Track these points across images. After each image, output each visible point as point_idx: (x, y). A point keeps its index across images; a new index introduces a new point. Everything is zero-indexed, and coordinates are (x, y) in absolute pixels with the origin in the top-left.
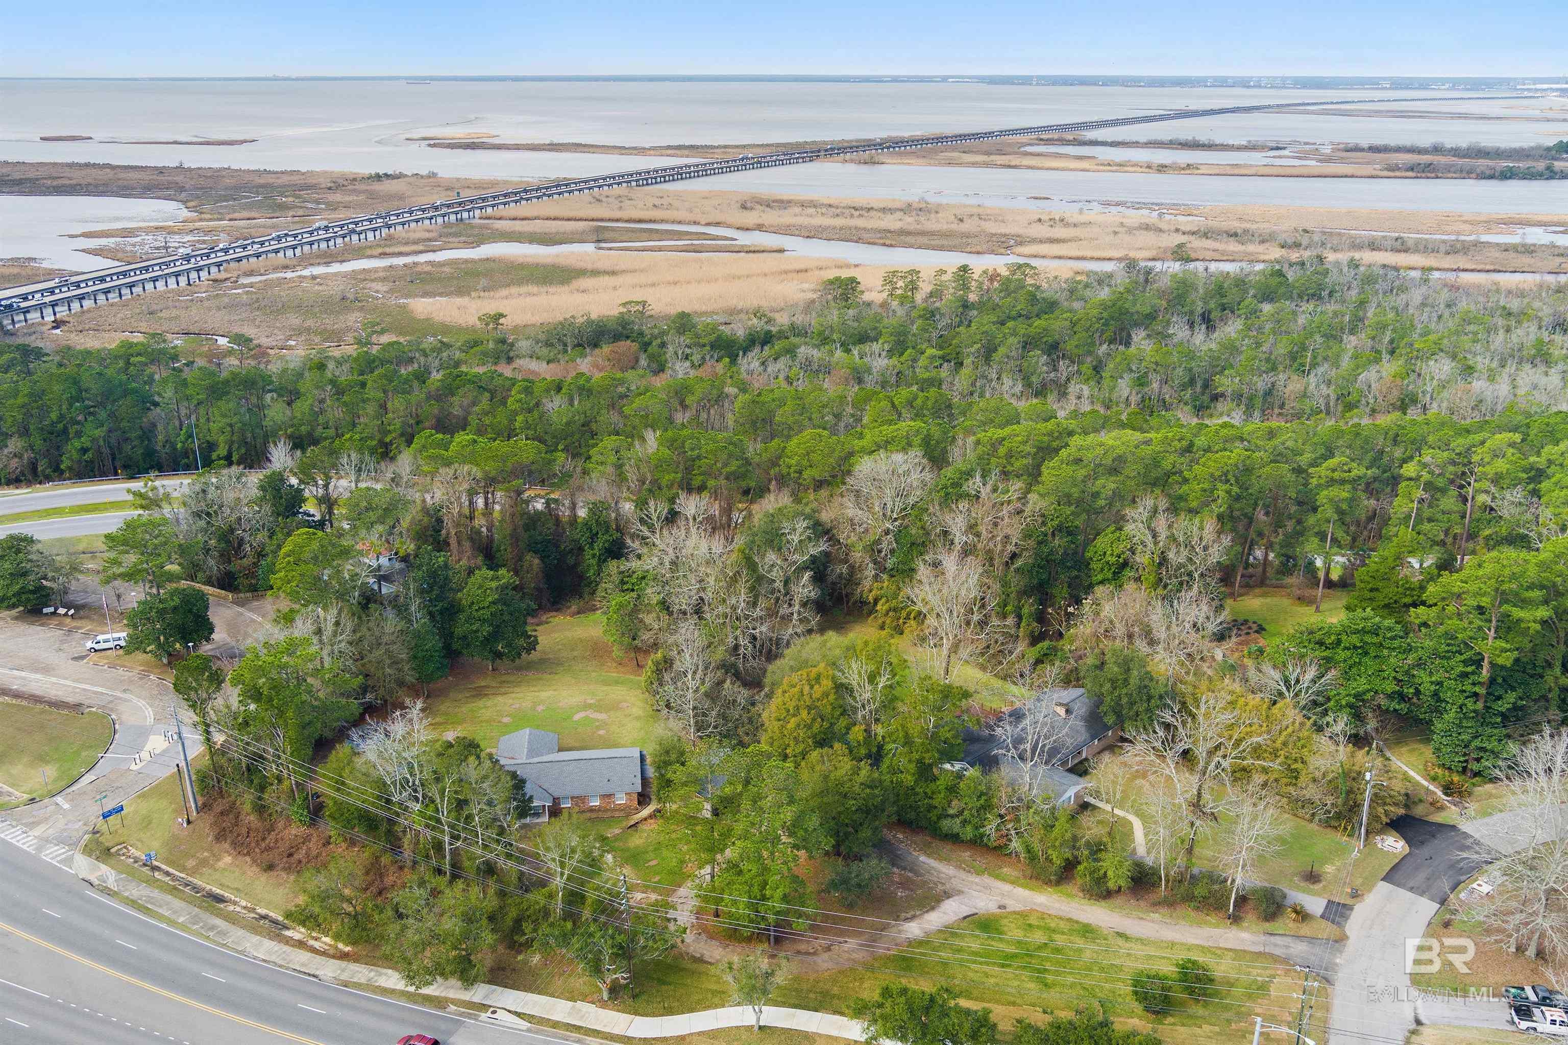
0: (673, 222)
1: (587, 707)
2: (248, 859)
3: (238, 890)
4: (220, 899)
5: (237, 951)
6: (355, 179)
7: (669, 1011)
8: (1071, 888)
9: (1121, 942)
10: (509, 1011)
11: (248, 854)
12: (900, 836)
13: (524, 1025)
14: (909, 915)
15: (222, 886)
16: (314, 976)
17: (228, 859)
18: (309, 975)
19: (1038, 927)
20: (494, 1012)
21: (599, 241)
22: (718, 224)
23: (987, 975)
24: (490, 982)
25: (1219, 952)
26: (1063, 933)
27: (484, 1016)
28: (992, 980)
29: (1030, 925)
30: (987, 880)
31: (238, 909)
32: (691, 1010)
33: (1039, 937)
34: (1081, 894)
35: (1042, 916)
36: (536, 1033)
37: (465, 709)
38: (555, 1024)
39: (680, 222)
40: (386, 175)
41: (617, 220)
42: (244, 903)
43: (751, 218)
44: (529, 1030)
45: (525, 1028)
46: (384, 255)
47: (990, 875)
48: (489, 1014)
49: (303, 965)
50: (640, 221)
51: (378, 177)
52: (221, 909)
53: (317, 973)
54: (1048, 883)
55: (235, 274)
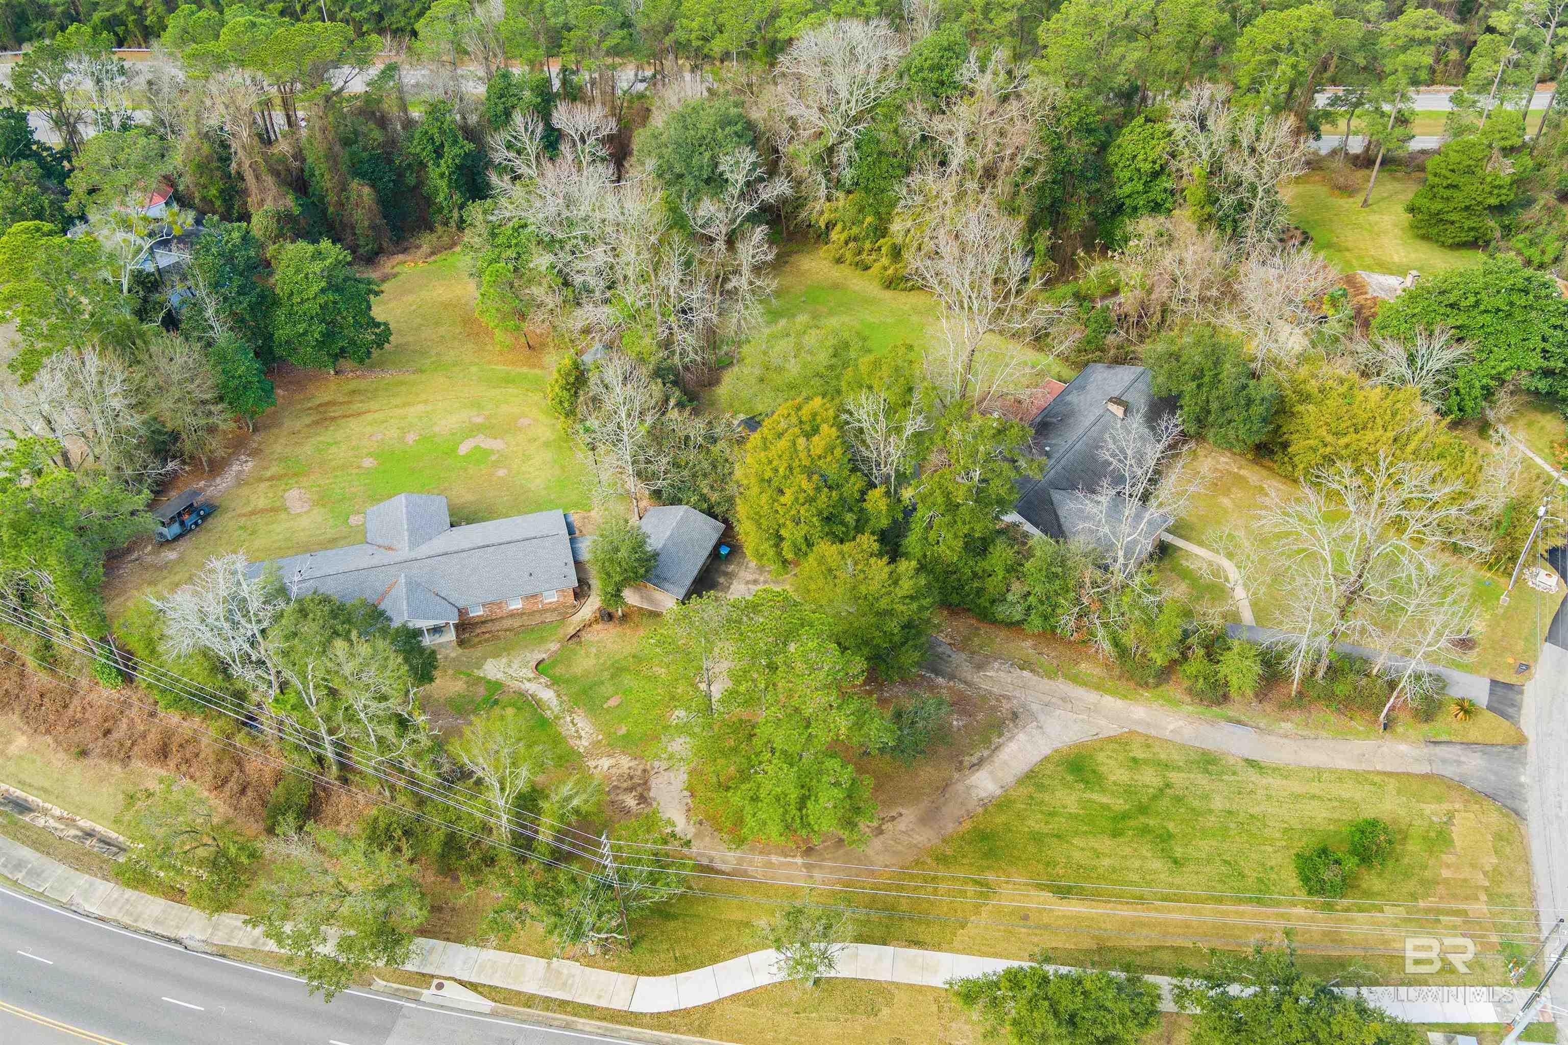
2: (49, 739)
3: (45, 790)
4: (22, 807)
5: (62, 906)
7: (683, 965)
9: (1253, 775)
10: (461, 983)
11: (48, 732)
13: (485, 1005)
14: (974, 759)
15: (22, 784)
16: (177, 941)
17: (21, 741)
18: (170, 940)
19: (1146, 762)
20: (440, 986)
23: (1098, 855)
26: (1179, 769)
27: (427, 994)
28: (1106, 862)
30: (1062, 686)
31: (52, 823)
32: (715, 959)
33: (1149, 778)
35: (1148, 742)
36: (505, 1016)
38: (529, 1000)
42: (57, 812)
44: (494, 1014)
45: (487, 1011)
47: (1066, 677)
48: (433, 990)
49: (157, 922)
52: (26, 827)
53: (182, 934)
54: (1144, 685)
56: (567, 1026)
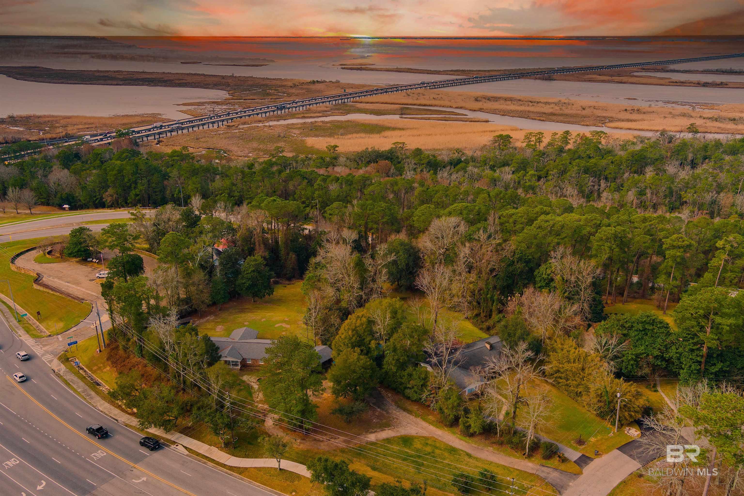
0: (440, 106)
1: (284, 321)
2: (115, 369)
3: (107, 381)
4: (98, 384)
5: (93, 406)
6: (303, 83)
7: (247, 456)
8: (457, 430)
9: (466, 458)
10: (183, 446)
11: (116, 367)
12: (390, 395)
13: (186, 452)
14: (373, 431)
15: (102, 379)
16: (117, 420)
17: (108, 368)
18: (115, 419)
19: (431, 445)
20: (177, 446)
21: (402, 114)
22: (461, 108)
23: (394, 463)
24: (181, 432)
25: (512, 470)
26: (441, 450)
27: (173, 447)
28: (395, 465)
29: (427, 444)
30: (419, 420)
31: (104, 389)
32: (256, 457)
33: (428, 449)
34: (460, 433)
35: (435, 440)
36: (190, 457)
37: (232, 317)
38: (198, 454)
39: (443, 106)
40: (317, 81)
41: (414, 105)
42: (107, 387)
43: (478, 105)
44: (187, 455)
45: (186, 454)
46: (304, 117)
47: (421, 418)
48: (175, 446)
49: (115, 415)
50: (425, 105)
51: (314, 82)
52: (97, 388)
53: (119, 419)
54: (446, 426)
55: (238, 123)
56: (205, 463)
